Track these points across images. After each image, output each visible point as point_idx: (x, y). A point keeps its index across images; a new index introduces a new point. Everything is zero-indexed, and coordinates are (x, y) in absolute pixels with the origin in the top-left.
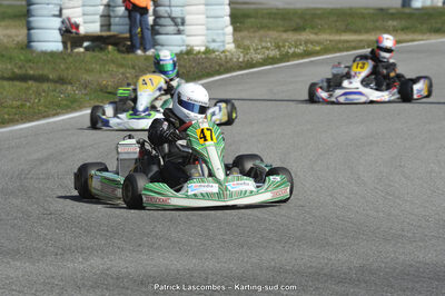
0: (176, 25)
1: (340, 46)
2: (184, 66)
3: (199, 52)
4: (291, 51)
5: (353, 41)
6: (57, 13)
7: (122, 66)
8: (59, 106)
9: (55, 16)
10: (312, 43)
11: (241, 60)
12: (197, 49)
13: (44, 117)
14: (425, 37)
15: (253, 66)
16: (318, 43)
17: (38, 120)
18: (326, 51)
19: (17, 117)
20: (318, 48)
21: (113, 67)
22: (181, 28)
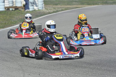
0: (32, 4)
1: (69, 8)
2: (36, 14)
3: (37, 10)
4: (58, 10)
5: (71, 7)
8: (13, 23)
11: (48, 12)
12: (36, 9)
14: (87, 6)
15: (51, 13)
16: (64, 8)
17: (10, 27)
18: (66, 9)
19: (6, 26)
20: (64, 9)
22: (33, 5)
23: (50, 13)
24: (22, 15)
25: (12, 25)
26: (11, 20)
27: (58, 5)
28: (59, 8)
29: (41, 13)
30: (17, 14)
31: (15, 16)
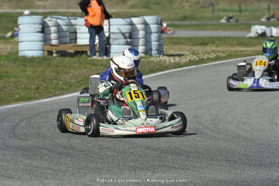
0: (125, 38)
1: (239, 53)
4: (205, 58)
6: (40, 30)
7: (94, 65)
9: (38, 32)
10: (219, 52)
11: (172, 61)
13: (55, 95)
15: (182, 66)
16: (224, 52)
17: (51, 97)
21: (88, 66)
22: (129, 40)
23: (178, 65)
24: (94, 68)
25: (58, 92)
26: (55, 81)
27: (207, 44)
28: (209, 53)
29: (152, 65)
30: (77, 65)
31: (72, 71)
